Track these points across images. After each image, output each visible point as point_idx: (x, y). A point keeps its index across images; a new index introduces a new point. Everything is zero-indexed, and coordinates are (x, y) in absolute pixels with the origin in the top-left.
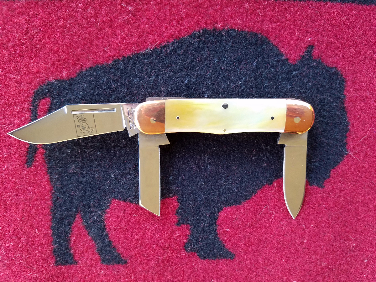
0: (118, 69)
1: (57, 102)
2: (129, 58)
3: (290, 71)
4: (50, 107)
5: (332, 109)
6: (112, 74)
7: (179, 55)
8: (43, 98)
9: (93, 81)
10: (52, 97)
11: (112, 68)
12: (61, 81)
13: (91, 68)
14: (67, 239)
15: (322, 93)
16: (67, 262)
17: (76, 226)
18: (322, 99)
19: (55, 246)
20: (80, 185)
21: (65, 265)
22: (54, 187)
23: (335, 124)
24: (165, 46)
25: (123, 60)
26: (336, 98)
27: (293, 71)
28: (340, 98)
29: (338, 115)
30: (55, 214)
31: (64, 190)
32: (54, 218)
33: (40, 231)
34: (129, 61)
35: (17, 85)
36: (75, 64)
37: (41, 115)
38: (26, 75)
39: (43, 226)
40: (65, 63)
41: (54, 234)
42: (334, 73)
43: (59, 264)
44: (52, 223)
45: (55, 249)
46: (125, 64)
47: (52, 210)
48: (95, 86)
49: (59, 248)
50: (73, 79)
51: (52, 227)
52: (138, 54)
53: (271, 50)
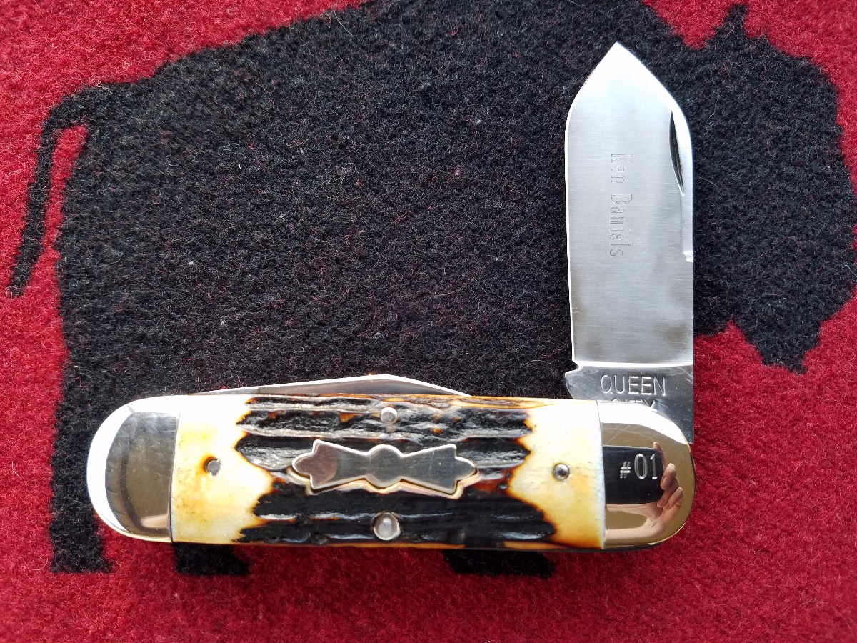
0: (254, 56)
1: (101, 134)
2: (283, 31)
3: (689, 65)
4: (85, 147)
5: (810, 161)
6: (239, 67)
7: (406, 21)
8: (70, 125)
9: (192, 84)
10: (92, 122)
11: (240, 54)
12: (117, 85)
13: (192, 55)
15: (780, 120)
16: (83, 562)
18: (781, 134)
19: (56, 513)
20: (138, 347)
21: (78, 570)
22: (70, 348)
23: (822, 199)
25: (268, 37)
26: (817, 132)
27: (696, 66)
28: (828, 133)
29: (827, 177)
30: (66, 422)
31: (96, 358)
32: (62, 432)
33: (22, 469)
34: (282, 36)
36: (153, 47)
37: (61, 165)
38: (37, 70)
39: (32, 457)
40: (129, 44)
41: (56, 479)
42: (806, 71)
43: (63, 569)
44: (56, 447)
45: (57, 523)
46: (273, 43)
47: (61, 410)
48: (197, 97)
49: (67, 521)
50: (145, 81)
51: (54, 459)
52: (305, 22)
53: (638, 15)
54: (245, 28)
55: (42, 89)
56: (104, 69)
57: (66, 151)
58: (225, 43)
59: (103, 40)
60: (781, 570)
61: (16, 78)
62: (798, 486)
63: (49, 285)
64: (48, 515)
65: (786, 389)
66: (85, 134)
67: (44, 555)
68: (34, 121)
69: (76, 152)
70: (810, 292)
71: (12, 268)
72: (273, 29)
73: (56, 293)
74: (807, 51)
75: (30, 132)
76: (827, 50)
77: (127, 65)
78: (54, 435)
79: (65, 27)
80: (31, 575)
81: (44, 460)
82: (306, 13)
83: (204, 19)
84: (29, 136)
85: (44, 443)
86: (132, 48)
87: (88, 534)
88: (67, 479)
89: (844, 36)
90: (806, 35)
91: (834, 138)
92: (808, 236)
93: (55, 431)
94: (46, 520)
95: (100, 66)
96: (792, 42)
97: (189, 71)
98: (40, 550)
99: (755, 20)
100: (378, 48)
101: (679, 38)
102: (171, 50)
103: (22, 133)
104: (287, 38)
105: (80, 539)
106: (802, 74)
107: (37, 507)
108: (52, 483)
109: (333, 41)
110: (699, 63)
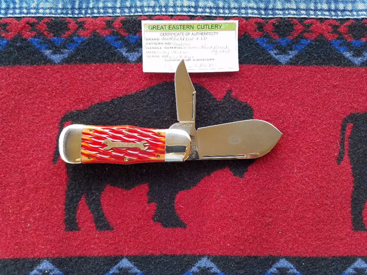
2: (121, 98)
11: (110, 103)
14: (74, 212)
17: (81, 203)
21: (72, 231)
24: (142, 91)
30: (68, 195)
32: (67, 197)
33: (57, 206)
35: (52, 113)
41: (66, 208)
43: (68, 230)
45: (66, 219)
49: (69, 219)
80: (60, 232)
87: (74, 222)
108: (65, 209)
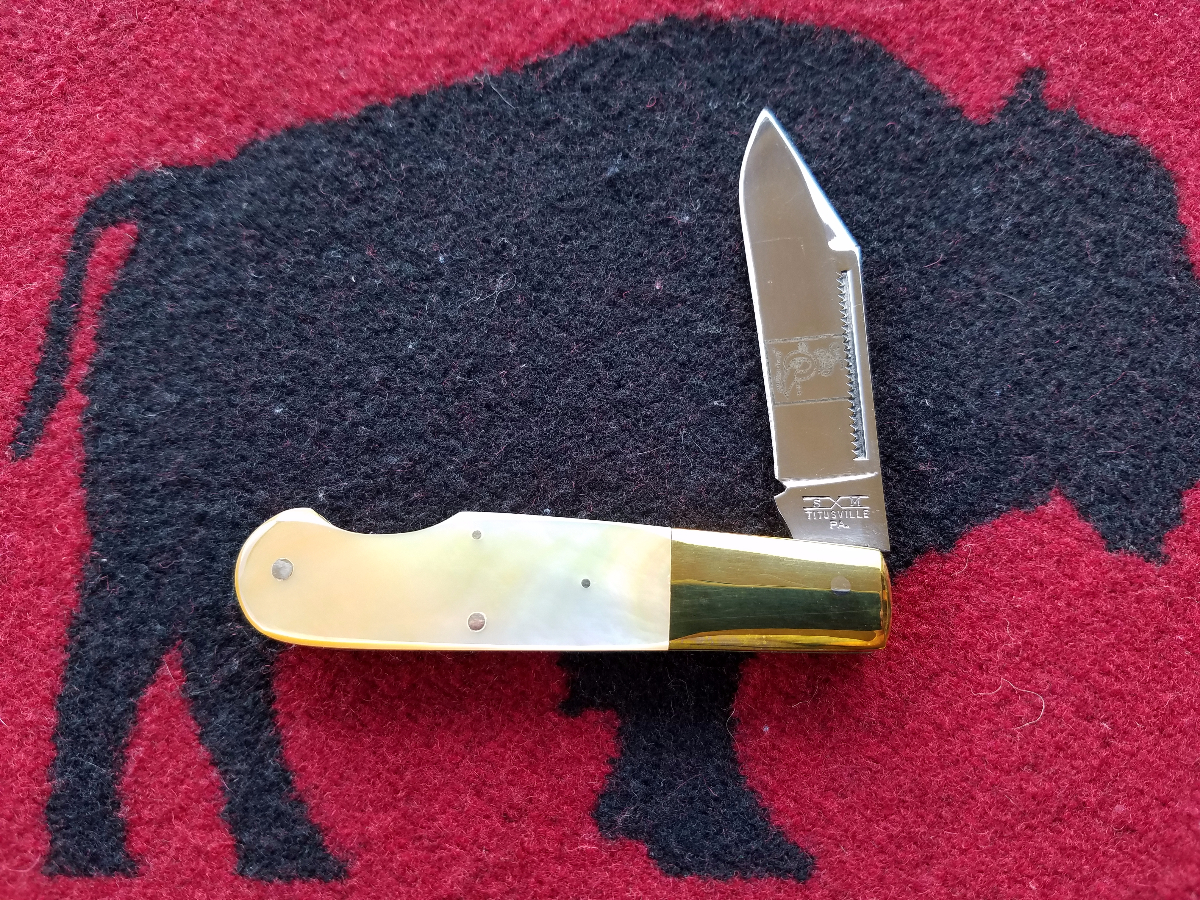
0: (376, 133)
1: (158, 234)
3: (973, 143)
4: (134, 252)
5: (1148, 270)
6: (355, 147)
7: (586, 89)
8: (115, 223)
9: (289, 168)
10: (146, 219)
12: (185, 169)
13: (290, 130)
15: (1102, 216)
16: (95, 859)
18: (1104, 234)
19: (59, 782)
20: (196, 532)
22: (95, 534)
23: (1168, 321)
25: (396, 107)
26: (1154, 231)
27: (983, 144)
28: (1168, 233)
29: (1173, 291)
31: (133, 549)
34: (416, 106)
36: (237, 119)
37: (99, 275)
38: (73, 148)
39: (28, 695)
40: (204, 115)
42: (1131, 153)
44: (65, 680)
46: (403, 116)
47: (75, 625)
48: (295, 185)
50: (223, 164)
51: (61, 698)
52: (448, 89)
53: (900, 80)
54: (364, 96)
55: (79, 174)
56: (166, 149)
57: (106, 257)
58: (337, 114)
59: (168, 111)
60: (1156, 860)
61: (43, 161)
62: (1170, 730)
63: (69, 442)
64: (46, 785)
65: (1141, 586)
66: (135, 233)
67: (34, 847)
68: (64, 216)
69: (121, 258)
70: (1164, 449)
71: (18, 418)
72: (404, 98)
73: (80, 453)
74: (1130, 127)
75: (58, 231)
76: (1156, 126)
77: (199, 142)
78: (64, 663)
79: (116, 93)
81: (45, 700)
82: (448, 77)
83: (308, 84)
84: (55, 237)
85: (48, 675)
86: (208, 120)
88: (78, 730)
89: (1177, 109)
90: (1127, 107)
91: (1179, 240)
92: (1153, 371)
93: (65, 657)
94: (43, 793)
95: (161, 143)
96: (1110, 114)
97: (284, 151)
98: (28, 841)
99: (1058, 87)
100: (547, 123)
101: (958, 110)
102: (261, 124)
103: (45, 232)
104: (424, 109)
105: (91, 823)
106: (1126, 156)
107: (30, 773)
109: (486, 114)
110: (985, 140)
